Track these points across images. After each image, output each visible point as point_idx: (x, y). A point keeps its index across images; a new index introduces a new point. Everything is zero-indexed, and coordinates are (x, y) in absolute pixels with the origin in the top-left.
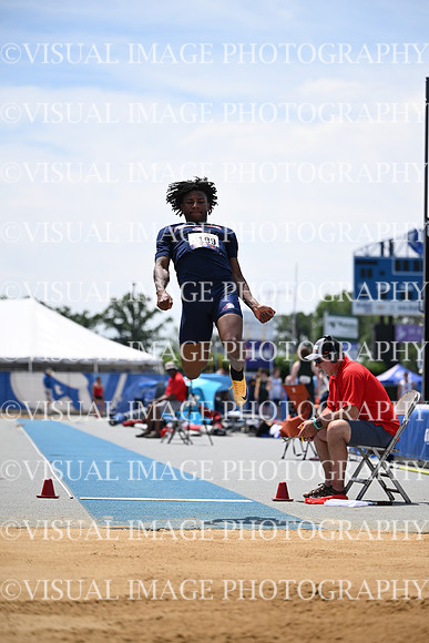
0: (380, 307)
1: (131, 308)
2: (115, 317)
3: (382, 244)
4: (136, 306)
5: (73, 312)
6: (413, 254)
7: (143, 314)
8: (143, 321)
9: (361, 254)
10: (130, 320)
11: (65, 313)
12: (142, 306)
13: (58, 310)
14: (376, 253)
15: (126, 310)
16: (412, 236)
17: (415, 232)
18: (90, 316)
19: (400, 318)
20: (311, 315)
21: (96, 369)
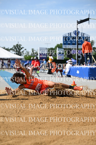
0: (68, 47)
1: (18, 47)
2: (14, 49)
3: (69, 34)
4: (19, 47)
5: (6, 48)
6: (75, 36)
7: (20, 48)
8: (20, 50)
9: (64, 36)
10: (18, 50)
11: (4, 48)
12: (20, 47)
13: (3, 48)
14: (68, 35)
15: (17, 48)
16: (75, 32)
17: (76, 31)
18: (9, 49)
19: (72, 49)
20: (54, 48)
21: (11, 59)
